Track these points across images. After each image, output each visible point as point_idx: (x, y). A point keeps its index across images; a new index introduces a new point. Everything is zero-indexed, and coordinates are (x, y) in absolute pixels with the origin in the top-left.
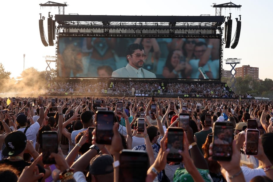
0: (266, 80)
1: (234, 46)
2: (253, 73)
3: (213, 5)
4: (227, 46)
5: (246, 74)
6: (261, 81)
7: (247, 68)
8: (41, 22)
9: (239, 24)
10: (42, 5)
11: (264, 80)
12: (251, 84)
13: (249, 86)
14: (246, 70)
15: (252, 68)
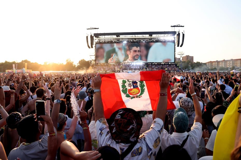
0: (197, 62)
1: (181, 46)
2: (191, 59)
3: (171, 26)
4: (178, 46)
5: (188, 59)
6: (195, 63)
7: (188, 57)
8: (87, 37)
9: (183, 35)
10: (87, 29)
11: (196, 62)
12: (190, 65)
13: (189, 65)
14: (187, 57)
15: (190, 56)
